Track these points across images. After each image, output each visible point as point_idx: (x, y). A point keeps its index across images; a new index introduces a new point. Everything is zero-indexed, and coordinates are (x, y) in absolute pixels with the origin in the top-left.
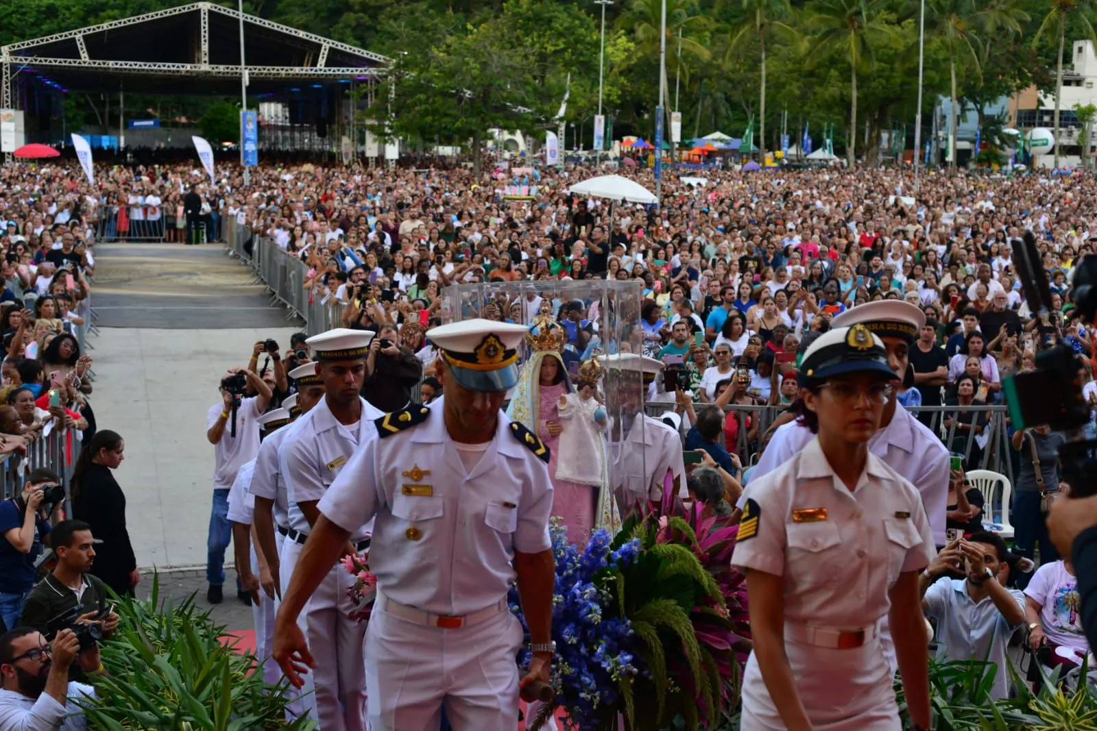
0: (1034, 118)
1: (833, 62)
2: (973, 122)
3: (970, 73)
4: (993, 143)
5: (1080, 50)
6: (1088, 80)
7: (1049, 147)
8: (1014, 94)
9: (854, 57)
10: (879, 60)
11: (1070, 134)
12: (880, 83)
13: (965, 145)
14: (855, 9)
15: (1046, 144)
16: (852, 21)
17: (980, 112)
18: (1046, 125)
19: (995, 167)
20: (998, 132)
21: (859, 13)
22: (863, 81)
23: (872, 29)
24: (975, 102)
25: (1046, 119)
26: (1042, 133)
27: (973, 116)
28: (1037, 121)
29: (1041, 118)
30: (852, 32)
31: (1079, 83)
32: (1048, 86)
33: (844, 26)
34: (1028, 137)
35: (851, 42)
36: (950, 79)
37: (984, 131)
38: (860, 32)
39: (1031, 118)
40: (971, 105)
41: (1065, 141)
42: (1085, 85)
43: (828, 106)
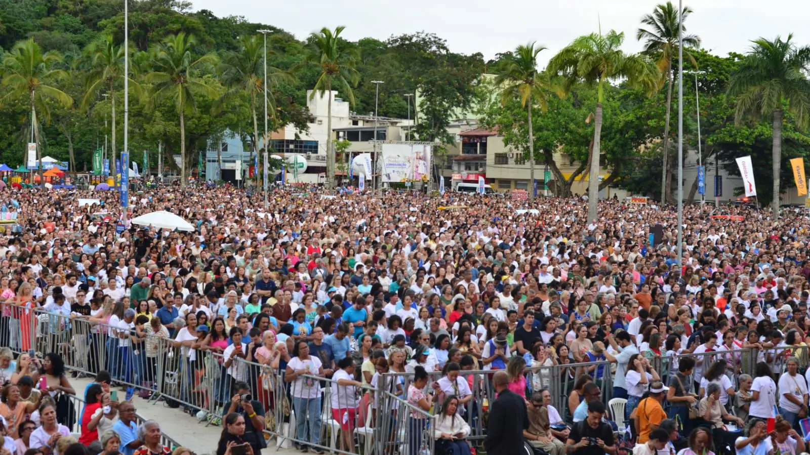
0: (283, 146)
5: (312, 97)
6: (319, 119)
7: (305, 168)
9: (180, 101)
11: (309, 158)
12: (194, 123)
14: (181, 68)
15: (302, 167)
16: (179, 77)
18: (291, 151)
21: (184, 71)
23: (194, 84)
25: (291, 146)
26: (300, 159)
28: (286, 148)
29: (288, 146)
30: (180, 85)
32: (302, 124)
33: (174, 81)
35: (178, 92)
38: (186, 85)
39: (280, 146)
42: (317, 122)
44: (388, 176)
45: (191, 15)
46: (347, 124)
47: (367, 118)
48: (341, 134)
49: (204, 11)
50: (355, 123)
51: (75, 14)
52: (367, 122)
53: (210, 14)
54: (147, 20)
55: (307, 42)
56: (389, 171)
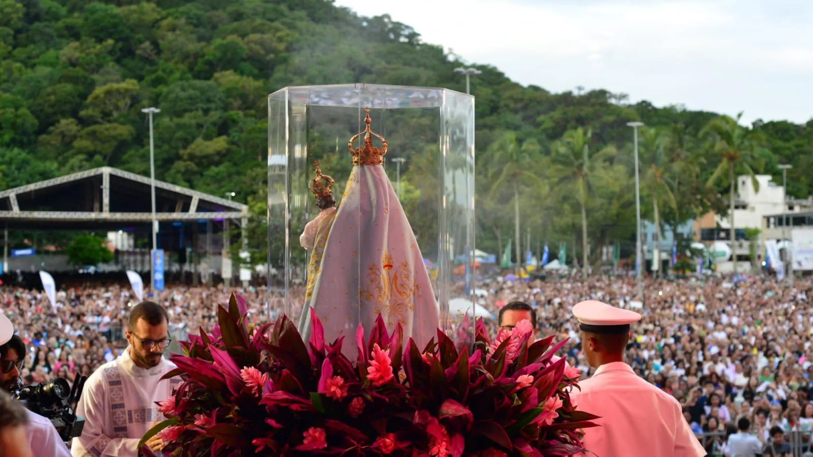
0: (714, 234)
1: (565, 199)
2: (669, 240)
3: (666, 204)
4: (685, 255)
5: (744, 183)
6: (751, 204)
7: (728, 256)
8: (698, 218)
9: (581, 194)
10: (600, 197)
11: (741, 246)
12: (601, 214)
13: (664, 256)
15: (725, 254)
16: (578, 170)
17: (674, 231)
18: (722, 239)
19: (688, 273)
20: (688, 247)
22: (589, 212)
23: (594, 177)
24: (670, 225)
25: (723, 235)
26: (721, 246)
27: (669, 234)
28: (716, 236)
29: (718, 234)
30: (580, 179)
31: (744, 207)
32: (723, 211)
33: (575, 175)
34: (711, 249)
35: (580, 186)
36: (653, 210)
37: (678, 246)
38: (586, 179)
39: (711, 235)
40: (667, 227)
41: (739, 252)
42: (749, 208)
43: (563, 231)
44: (799, 263)
45: (630, 106)
46: (781, 210)
47: (804, 202)
48: (772, 220)
49: (644, 102)
50: (791, 208)
51: (516, 111)
52: (805, 207)
53: (650, 104)
54: (583, 114)
55: (751, 127)
56: (800, 258)
